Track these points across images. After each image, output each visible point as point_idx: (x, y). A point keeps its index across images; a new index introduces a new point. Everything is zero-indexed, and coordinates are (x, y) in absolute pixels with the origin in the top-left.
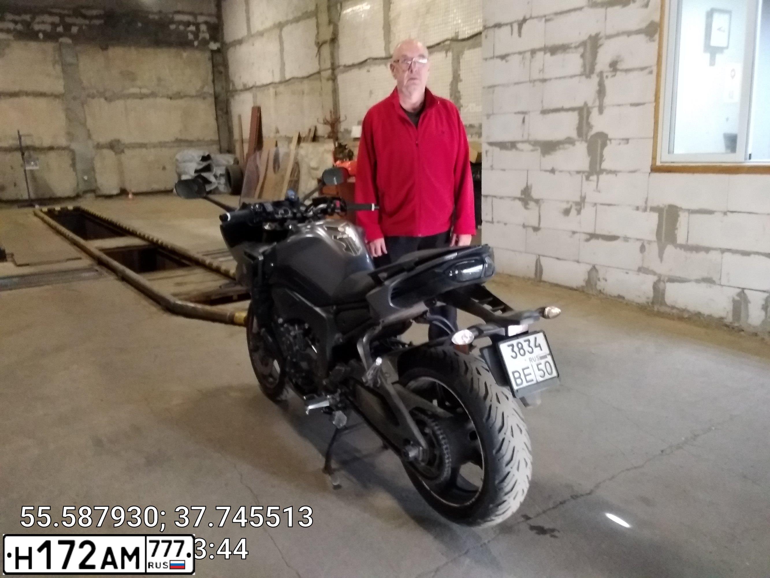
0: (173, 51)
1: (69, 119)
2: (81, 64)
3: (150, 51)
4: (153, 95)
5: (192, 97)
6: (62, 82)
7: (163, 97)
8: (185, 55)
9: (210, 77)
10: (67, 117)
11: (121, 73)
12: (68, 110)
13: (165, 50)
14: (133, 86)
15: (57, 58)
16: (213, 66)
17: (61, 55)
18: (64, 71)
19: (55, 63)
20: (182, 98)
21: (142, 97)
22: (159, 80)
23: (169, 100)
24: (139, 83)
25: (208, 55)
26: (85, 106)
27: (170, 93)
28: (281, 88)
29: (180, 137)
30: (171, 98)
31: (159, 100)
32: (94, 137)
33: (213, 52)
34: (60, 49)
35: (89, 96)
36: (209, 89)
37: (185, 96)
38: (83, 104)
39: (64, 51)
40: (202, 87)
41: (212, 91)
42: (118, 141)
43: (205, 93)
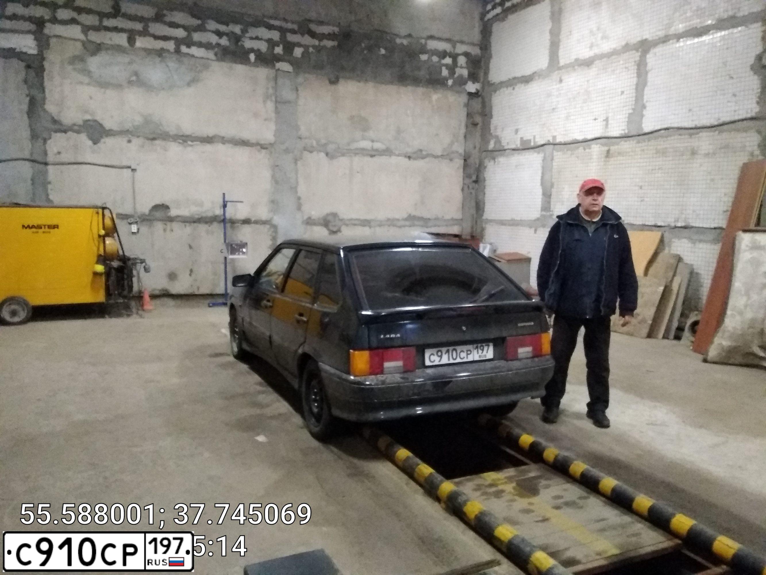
0: (420, 90)
1: (275, 181)
2: (301, 102)
3: (392, 89)
4: (387, 152)
5: (436, 157)
6: (272, 126)
7: (399, 155)
8: (435, 97)
9: (463, 130)
10: (273, 177)
11: (352, 118)
12: (275, 167)
13: (410, 88)
14: (364, 138)
15: (271, 91)
16: (469, 115)
17: (275, 88)
18: (277, 111)
19: (267, 97)
20: (423, 158)
21: (373, 154)
22: (399, 131)
23: (407, 160)
24: (371, 134)
25: (464, 98)
26: (299, 163)
27: (409, 150)
28: (626, 145)
29: (414, 213)
30: (409, 158)
31: (394, 160)
32: (306, 208)
33: (470, 94)
34: (276, 79)
35: (305, 149)
36: (459, 148)
37: (428, 156)
38: (296, 161)
39: (280, 81)
40: (452, 143)
41: (461, 151)
42: (335, 215)
43: (453, 152)
